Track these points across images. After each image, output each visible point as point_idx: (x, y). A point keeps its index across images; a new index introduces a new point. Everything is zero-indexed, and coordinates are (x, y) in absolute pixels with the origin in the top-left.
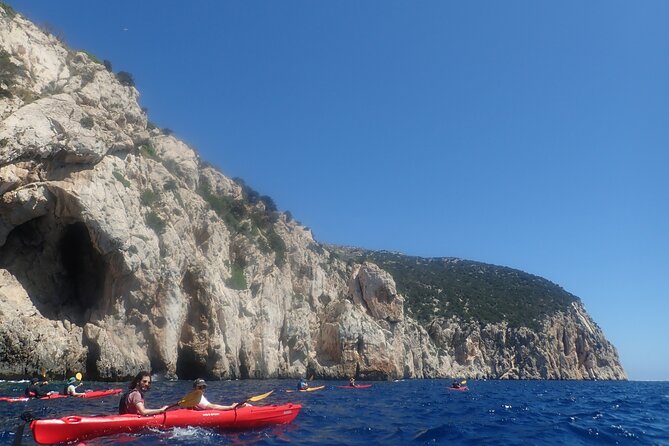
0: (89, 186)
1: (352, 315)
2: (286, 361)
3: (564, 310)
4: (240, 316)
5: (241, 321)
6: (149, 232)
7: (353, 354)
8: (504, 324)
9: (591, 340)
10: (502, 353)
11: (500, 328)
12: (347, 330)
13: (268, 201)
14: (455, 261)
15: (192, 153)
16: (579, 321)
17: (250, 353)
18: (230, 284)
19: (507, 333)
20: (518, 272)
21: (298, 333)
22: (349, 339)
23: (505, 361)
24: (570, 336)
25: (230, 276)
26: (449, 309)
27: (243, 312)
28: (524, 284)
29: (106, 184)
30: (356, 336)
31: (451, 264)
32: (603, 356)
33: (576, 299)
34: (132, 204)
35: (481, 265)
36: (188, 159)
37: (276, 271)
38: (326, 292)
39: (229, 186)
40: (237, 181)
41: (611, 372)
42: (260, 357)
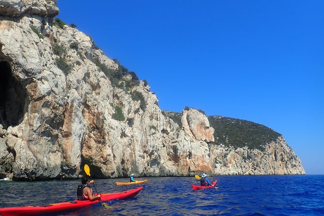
0: (9, 30)
1: (185, 139)
2: (148, 165)
3: (275, 141)
4: (121, 137)
5: (122, 141)
6: (58, 71)
7: (187, 161)
8: (246, 148)
9: (288, 155)
10: (245, 162)
11: (244, 150)
12: (182, 147)
13: (133, 74)
14: (220, 118)
15: (88, 38)
16: (282, 146)
17: (128, 160)
18: (115, 117)
19: (248, 152)
20: (251, 122)
21: (154, 149)
22: (184, 152)
23: (247, 166)
24: (278, 153)
25: (114, 113)
26: (218, 140)
27: (123, 135)
28: (254, 128)
29: (24, 32)
30: (188, 151)
31: (218, 119)
32: (294, 163)
33: (280, 135)
34: (45, 50)
35: (233, 119)
36: (86, 41)
37: (141, 112)
38: (165, 128)
39: (111, 63)
40: (115, 61)
41: (298, 171)
42: (134, 163)
